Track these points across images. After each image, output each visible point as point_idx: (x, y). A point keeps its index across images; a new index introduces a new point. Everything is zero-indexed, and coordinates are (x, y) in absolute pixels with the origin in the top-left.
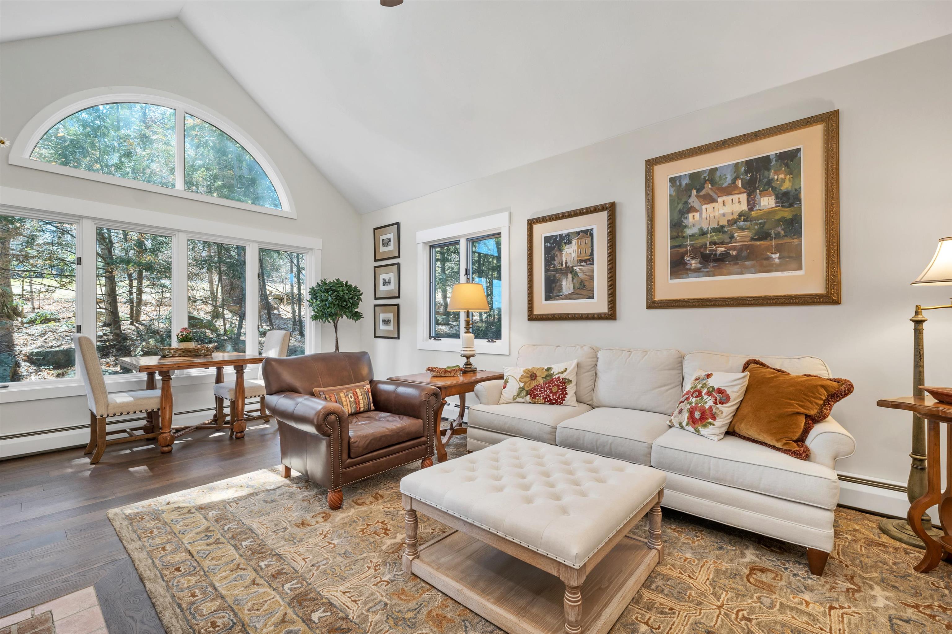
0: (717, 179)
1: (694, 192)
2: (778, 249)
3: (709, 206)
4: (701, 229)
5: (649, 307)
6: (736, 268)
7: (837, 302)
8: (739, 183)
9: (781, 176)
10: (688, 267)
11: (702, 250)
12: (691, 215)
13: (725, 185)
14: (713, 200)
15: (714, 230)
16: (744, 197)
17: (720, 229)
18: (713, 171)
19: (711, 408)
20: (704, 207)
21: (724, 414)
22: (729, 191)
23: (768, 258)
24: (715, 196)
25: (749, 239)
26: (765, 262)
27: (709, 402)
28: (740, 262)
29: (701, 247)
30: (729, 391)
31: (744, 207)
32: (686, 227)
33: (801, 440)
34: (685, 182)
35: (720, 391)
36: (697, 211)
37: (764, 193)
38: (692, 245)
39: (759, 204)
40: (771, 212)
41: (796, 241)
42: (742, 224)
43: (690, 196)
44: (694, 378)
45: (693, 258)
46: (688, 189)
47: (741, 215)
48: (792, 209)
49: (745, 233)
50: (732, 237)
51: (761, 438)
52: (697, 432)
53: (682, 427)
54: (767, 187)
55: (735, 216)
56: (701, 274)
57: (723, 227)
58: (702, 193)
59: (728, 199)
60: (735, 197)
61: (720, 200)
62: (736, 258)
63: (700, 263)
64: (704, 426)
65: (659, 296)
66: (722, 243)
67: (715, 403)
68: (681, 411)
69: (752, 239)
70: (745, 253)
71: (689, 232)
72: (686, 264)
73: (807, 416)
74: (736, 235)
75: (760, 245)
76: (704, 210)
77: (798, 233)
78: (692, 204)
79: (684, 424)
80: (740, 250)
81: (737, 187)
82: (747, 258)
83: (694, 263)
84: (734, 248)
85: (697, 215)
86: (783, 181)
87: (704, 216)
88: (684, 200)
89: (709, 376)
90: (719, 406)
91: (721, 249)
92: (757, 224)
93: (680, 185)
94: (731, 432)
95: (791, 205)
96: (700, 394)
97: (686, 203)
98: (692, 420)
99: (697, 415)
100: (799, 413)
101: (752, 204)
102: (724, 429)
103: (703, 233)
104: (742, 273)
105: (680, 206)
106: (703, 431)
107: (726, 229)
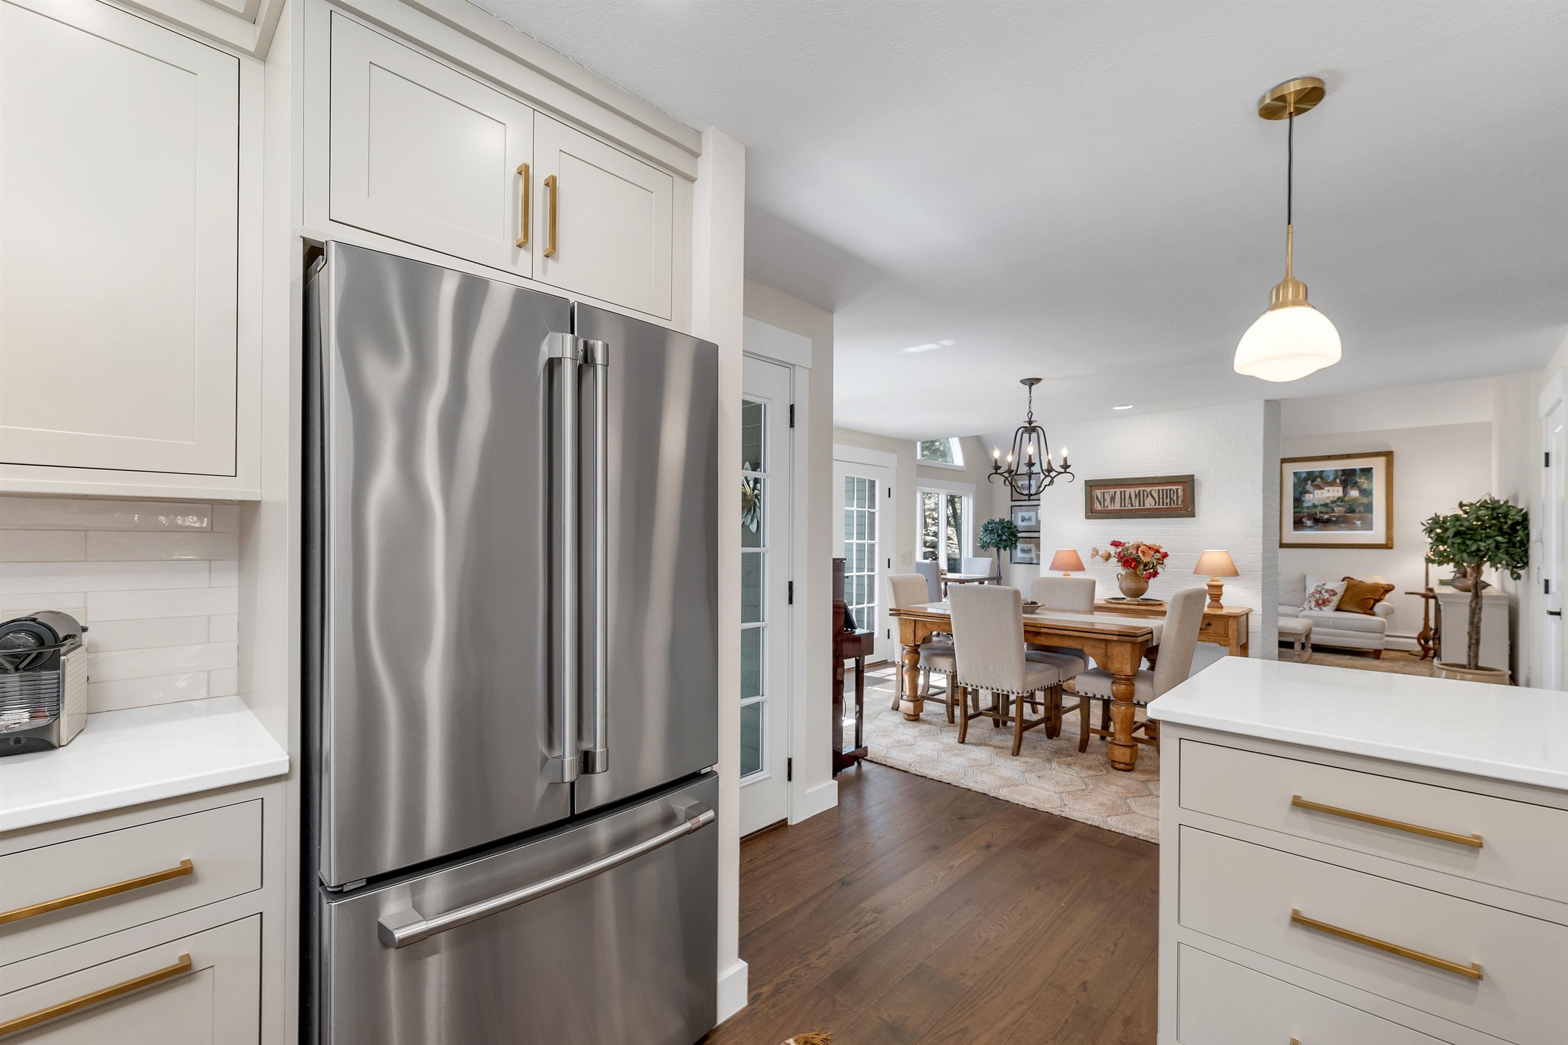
0: (1324, 477)
1: (1309, 482)
2: (1360, 519)
3: (1319, 492)
4: (1314, 504)
5: (1280, 547)
6: (1335, 527)
7: (1391, 548)
8: (1338, 481)
9: (1363, 480)
10: (1305, 525)
11: (1314, 516)
12: (1307, 495)
13: (1330, 480)
14: (1321, 488)
15: (1322, 505)
16: (1341, 489)
17: (1326, 505)
18: (1321, 472)
19: (1328, 598)
20: (1316, 491)
21: (1335, 601)
22: (1332, 484)
23: (1354, 523)
24: (1323, 486)
25: (1343, 512)
26: (1353, 526)
27: (1326, 596)
28: (1338, 525)
29: (1313, 514)
30: (1337, 590)
31: (1341, 494)
32: (1303, 501)
33: (1372, 608)
34: (1304, 475)
35: (1332, 591)
36: (1311, 493)
37: (1352, 487)
38: (1307, 513)
39: (1349, 494)
40: (1356, 499)
41: (1370, 516)
42: (1339, 503)
43: (1306, 484)
44: (1315, 586)
45: (1308, 520)
46: (1306, 480)
47: (1339, 498)
48: (1368, 498)
49: (1341, 508)
50: (1333, 510)
51: (1353, 610)
52: (1321, 609)
53: (1311, 609)
54: (1354, 485)
55: (1335, 499)
56: (1313, 529)
57: (1327, 504)
58: (1315, 483)
59: (1331, 489)
60: (1336, 488)
61: (1326, 489)
62: (1336, 522)
63: (1313, 523)
64: (1325, 606)
65: (1285, 541)
66: (1327, 513)
67: (1330, 596)
68: (1310, 602)
69: (1345, 512)
70: (1341, 520)
71: (1305, 505)
72: (1303, 523)
73: (1375, 600)
74: (1335, 509)
75: (1349, 516)
76: (1316, 494)
77: (1371, 511)
78: (1308, 489)
79: (1313, 607)
80: (1338, 517)
81: (1336, 483)
82: (1342, 522)
83: (1309, 523)
84: (1334, 516)
85: (1311, 496)
86: (1363, 483)
87: (1316, 496)
88: (1302, 486)
89: (1324, 584)
90: (1332, 597)
91: (1326, 516)
92: (1348, 504)
93: (1300, 477)
94: (1338, 609)
95: (1367, 497)
96: (1320, 592)
97: (1304, 488)
98: (1318, 604)
99: (1320, 602)
100: (1371, 598)
101: (1345, 493)
102: (1335, 607)
103: (1315, 506)
104: (1338, 530)
105: (1300, 489)
106: (1324, 608)
107: (1329, 505)
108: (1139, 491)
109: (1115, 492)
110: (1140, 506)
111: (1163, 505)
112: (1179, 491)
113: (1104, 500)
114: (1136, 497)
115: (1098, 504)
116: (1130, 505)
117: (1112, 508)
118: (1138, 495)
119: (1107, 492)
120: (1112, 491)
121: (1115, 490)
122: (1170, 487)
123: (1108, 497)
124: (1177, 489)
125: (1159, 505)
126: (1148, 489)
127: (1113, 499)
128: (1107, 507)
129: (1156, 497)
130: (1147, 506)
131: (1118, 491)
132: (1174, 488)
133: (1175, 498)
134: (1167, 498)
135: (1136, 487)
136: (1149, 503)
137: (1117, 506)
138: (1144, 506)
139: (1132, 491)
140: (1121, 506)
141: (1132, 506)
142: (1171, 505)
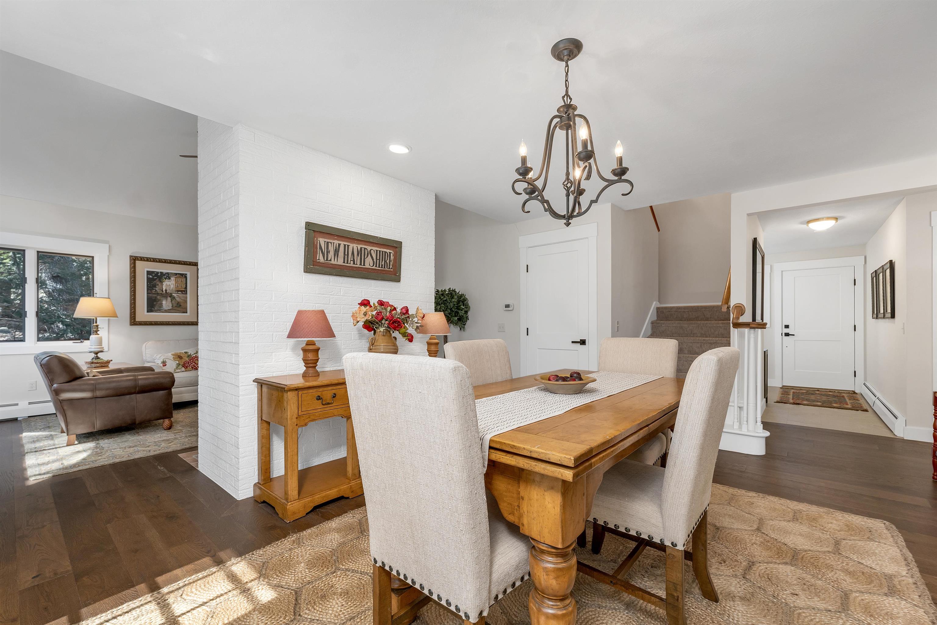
108: (361, 248)
109: (339, 245)
110: (361, 264)
111: (379, 267)
112: (392, 254)
113: (328, 252)
114: (358, 255)
115: (321, 255)
116: (352, 262)
117: (335, 263)
118: (360, 252)
119: (331, 243)
120: (337, 242)
121: (340, 242)
122: (385, 250)
123: (331, 249)
124: (390, 253)
125: (376, 266)
126: (369, 248)
127: (336, 252)
128: (331, 260)
129: (375, 258)
130: (367, 266)
131: (342, 243)
132: (388, 251)
133: (388, 261)
134: (382, 261)
135: (359, 244)
136: (369, 263)
137: (340, 262)
138: (364, 265)
139: (354, 247)
140: (344, 262)
141: (354, 263)
142: (385, 268)
